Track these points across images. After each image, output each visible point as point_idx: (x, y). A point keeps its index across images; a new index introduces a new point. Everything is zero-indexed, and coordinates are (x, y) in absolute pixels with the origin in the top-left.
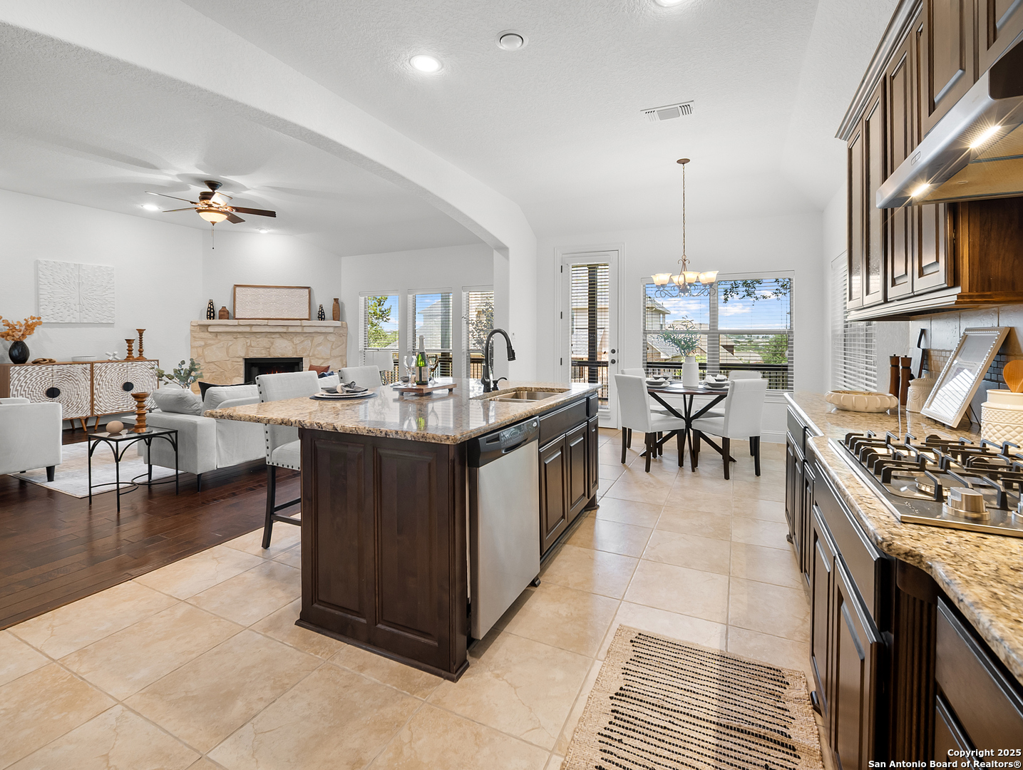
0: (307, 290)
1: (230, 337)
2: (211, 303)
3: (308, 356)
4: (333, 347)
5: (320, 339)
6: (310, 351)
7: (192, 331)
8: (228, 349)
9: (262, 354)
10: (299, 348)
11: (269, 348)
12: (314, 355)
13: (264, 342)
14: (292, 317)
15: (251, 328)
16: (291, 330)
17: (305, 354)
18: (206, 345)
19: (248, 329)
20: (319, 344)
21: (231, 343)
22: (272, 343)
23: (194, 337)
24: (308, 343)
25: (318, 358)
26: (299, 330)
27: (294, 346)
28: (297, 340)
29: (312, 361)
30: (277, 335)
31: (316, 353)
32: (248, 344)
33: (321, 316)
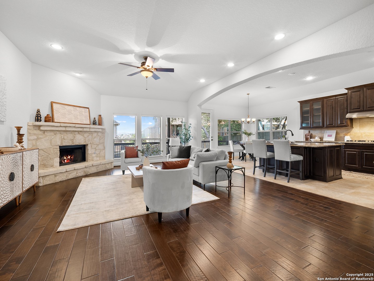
0: (88, 109)
1: (52, 133)
2: (38, 111)
3: (91, 143)
4: (101, 139)
5: (95, 135)
6: (91, 141)
7: (28, 129)
8: (51, 140)
9: (69, 143)
10: (87, 139)
11: (73, 140)
12: (93, 143)
13: (70, 136)
14: (82, 123)
15: (66, 128)
16: (85, 130)
17: (89, 143)
18: (38, 139)
19: (64, 129)
20: (95, 137)
21: (53, 137)
22: (74, 137)
23: (30, 133)
24: (90, 136)
25: (94, 144)
26: (88, 130)
27: (84, 139)
28: (86, 135)
29: (92, 146)
30: (77, 133)
31: (94, 142)
32: (62, 138)
33: (94, 123)
